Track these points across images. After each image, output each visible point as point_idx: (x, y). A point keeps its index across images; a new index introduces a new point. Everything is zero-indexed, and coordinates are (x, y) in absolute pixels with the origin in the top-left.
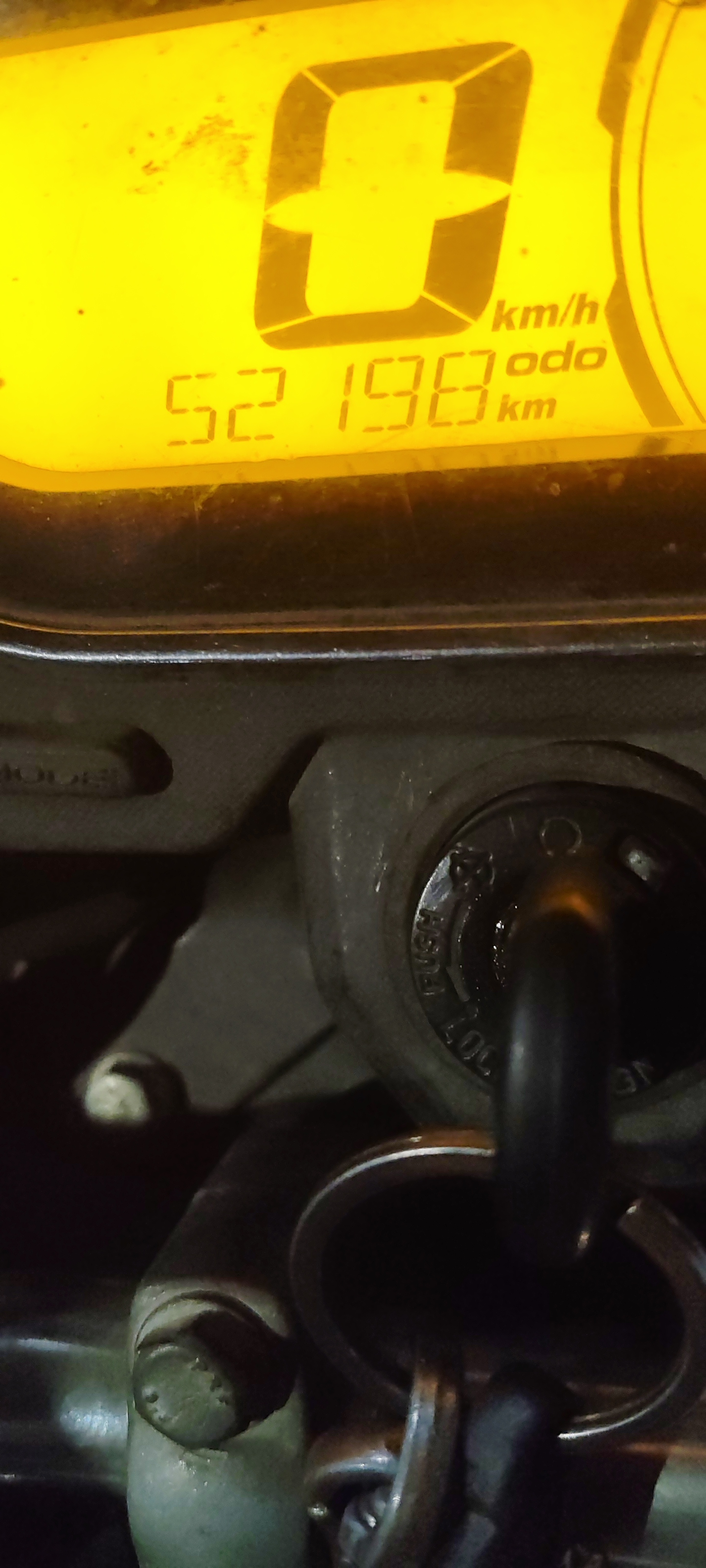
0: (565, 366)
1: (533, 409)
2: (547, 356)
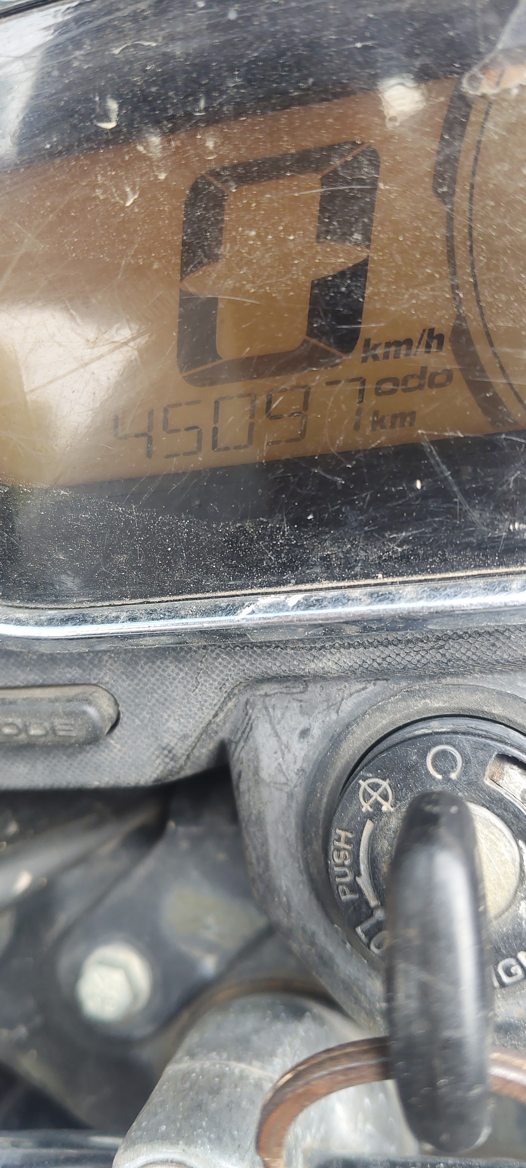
0: (420, 387)
1: (399, 420)
2: (405, 381)
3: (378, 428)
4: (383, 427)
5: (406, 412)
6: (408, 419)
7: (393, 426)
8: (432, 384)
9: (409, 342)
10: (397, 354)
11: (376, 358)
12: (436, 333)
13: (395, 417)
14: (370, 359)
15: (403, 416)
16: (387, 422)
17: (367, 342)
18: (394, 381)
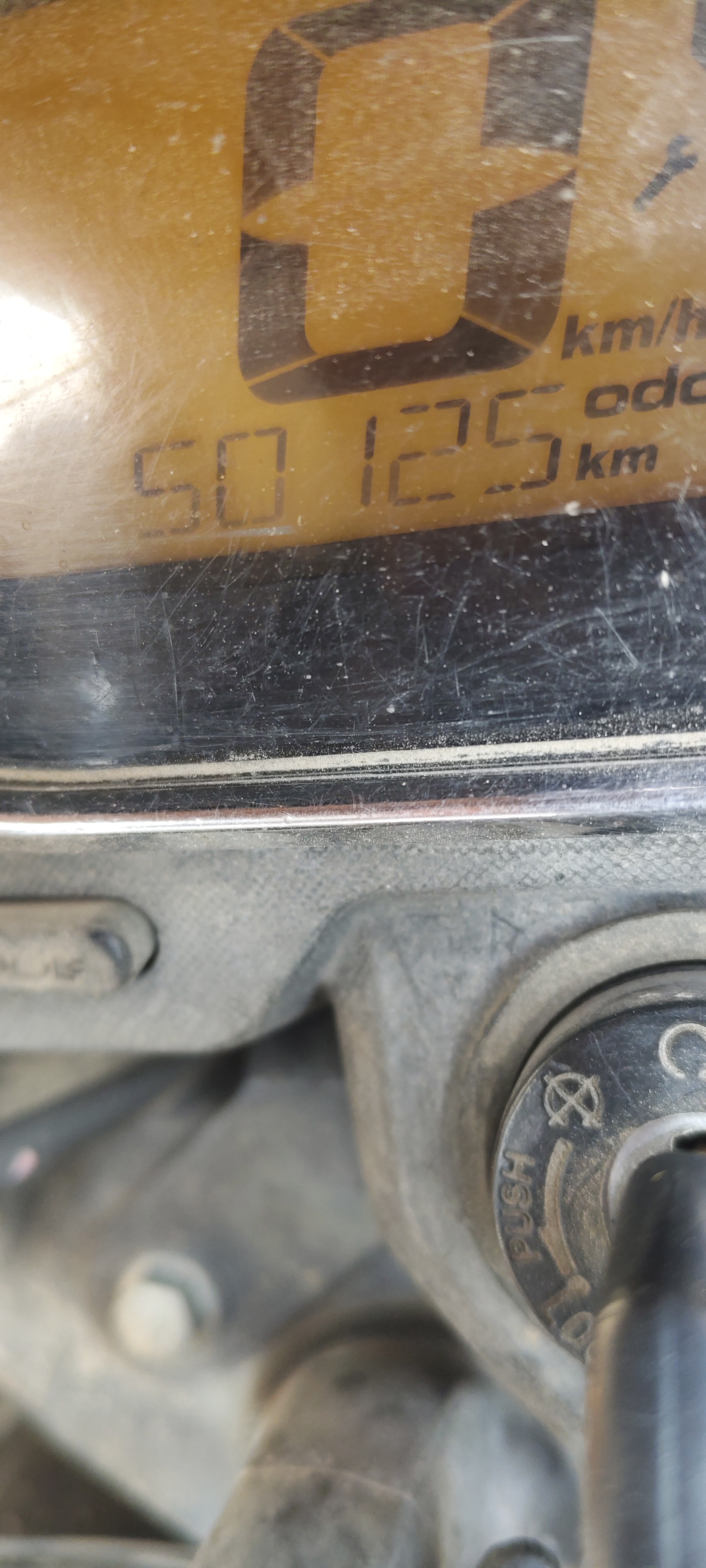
1: (626, 460)
2: (641, 388)
3: (590, 474)
4: (599, 473)
5: (641, 446)
6: (643, 458)
7: (615, 470)
8: (688, 397)
9: (647, 323)
10: (626, 342)
11: (588, 350)
12: (696, 306)
13: (618, 457)
14: (577, 351)
15: (635, 453)
16: (606, 463)
17: (572, 322)
18: (620, 391)
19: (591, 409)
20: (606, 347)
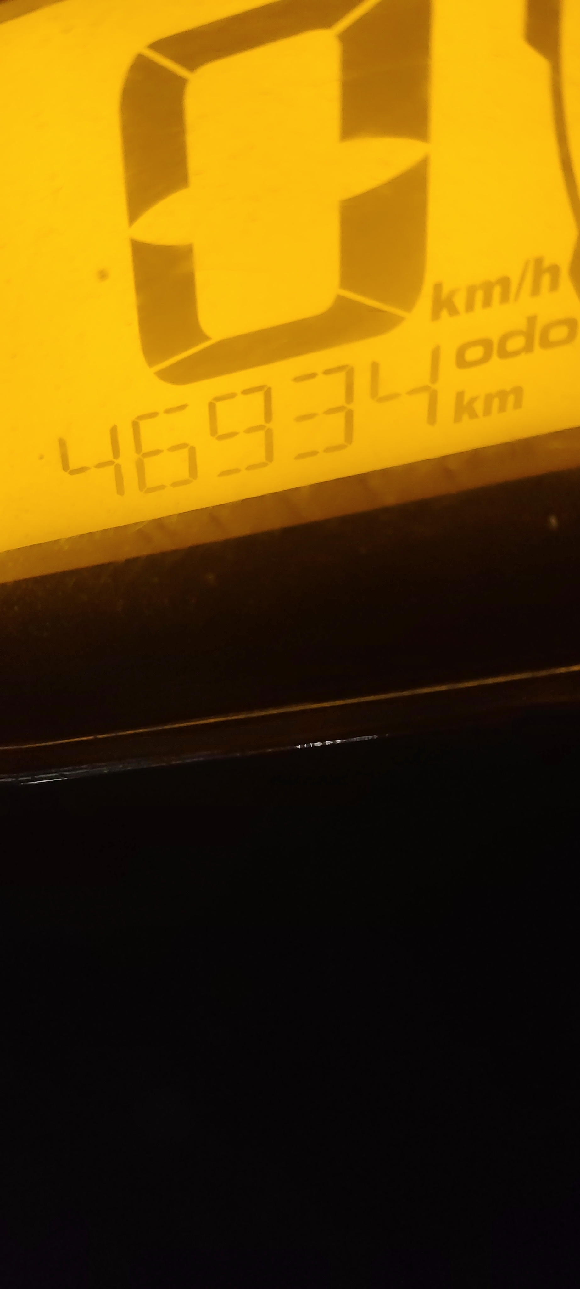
0: (528, 348)
1: (496, 402)
2: (504, 339)
3: (465, 417)
4: (473, 415)
5: (508, 388)
6: (511, 399)
7: (487, 411)
8: (546, 343)
9: (505, 282)
10: (487, 303)
11: (453, 311)
12: (547, 263)
13: (489, 399)
14: (444, 313)
15: (503, 395)
16: (479, 406)
17: (438, 287)
18: (486, 344)
19: (461, 362)
20: (470, 307)
